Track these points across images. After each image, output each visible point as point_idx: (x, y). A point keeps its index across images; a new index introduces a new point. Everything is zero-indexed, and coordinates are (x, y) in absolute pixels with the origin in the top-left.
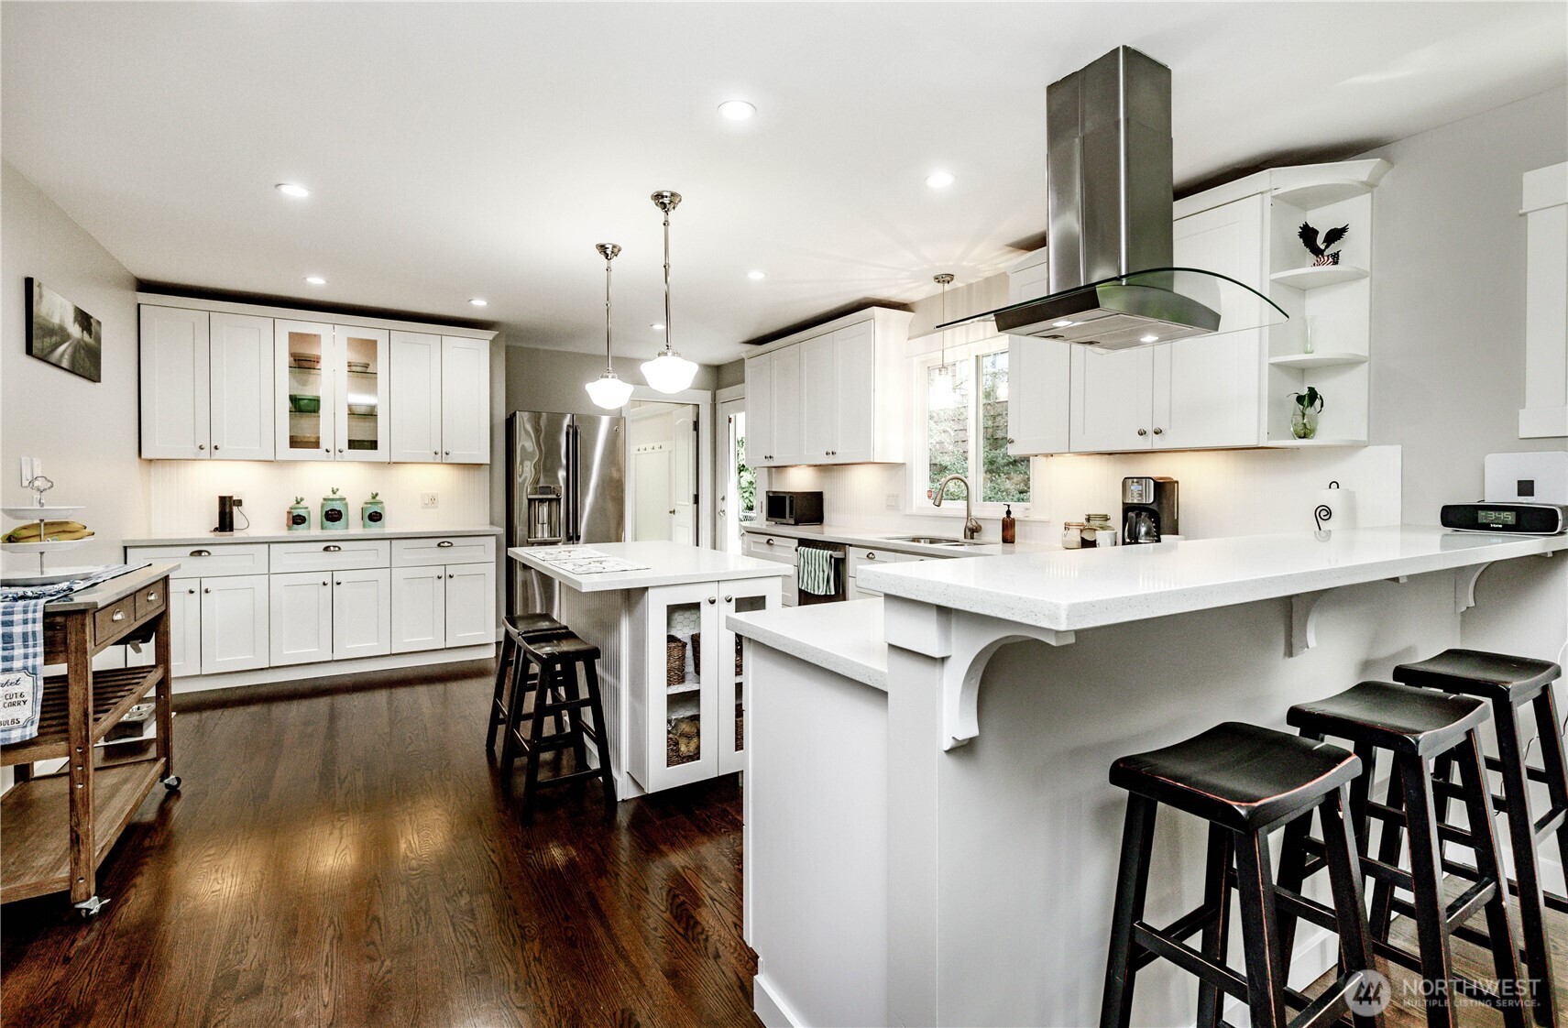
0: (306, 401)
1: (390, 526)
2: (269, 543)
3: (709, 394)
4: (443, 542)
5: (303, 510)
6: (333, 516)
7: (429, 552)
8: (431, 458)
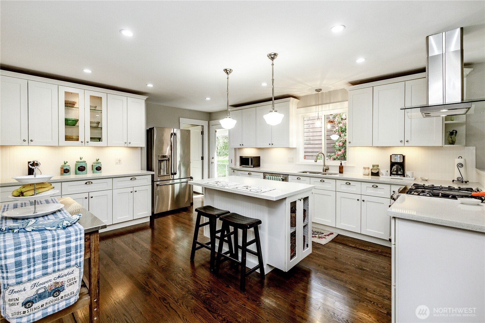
0: (71, 121)
1: (104, 173)
2: (61, 182)
3: (207, 122)
4: (132, 178)
5: (68, 167)
6: (82, 169)
7: (127, 182)
8: (123, 145)
